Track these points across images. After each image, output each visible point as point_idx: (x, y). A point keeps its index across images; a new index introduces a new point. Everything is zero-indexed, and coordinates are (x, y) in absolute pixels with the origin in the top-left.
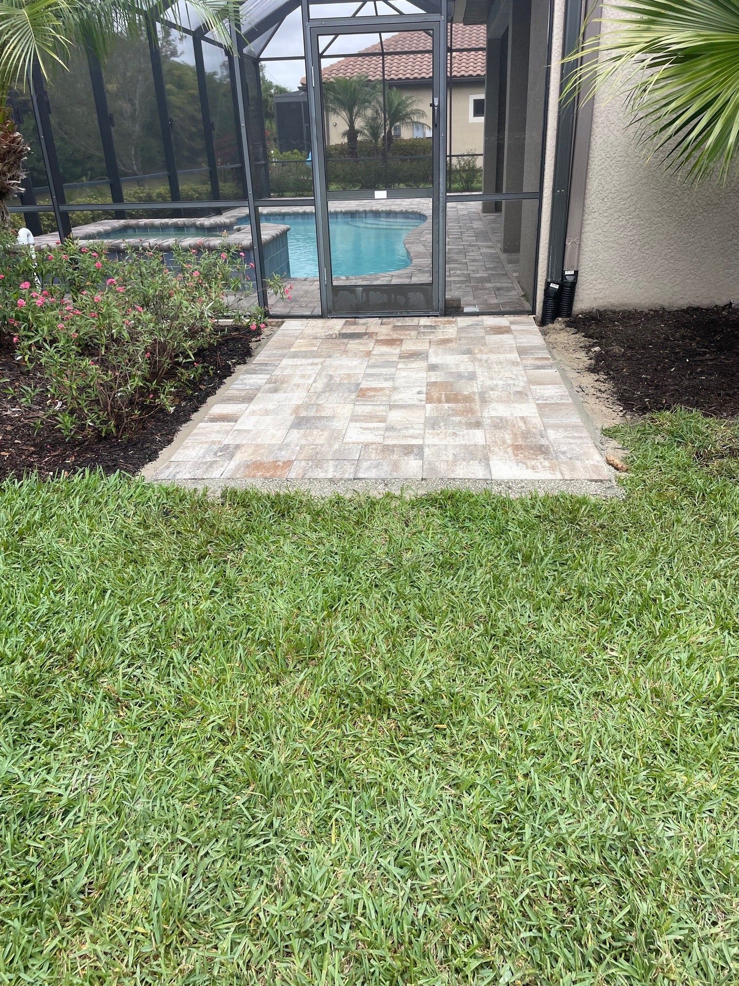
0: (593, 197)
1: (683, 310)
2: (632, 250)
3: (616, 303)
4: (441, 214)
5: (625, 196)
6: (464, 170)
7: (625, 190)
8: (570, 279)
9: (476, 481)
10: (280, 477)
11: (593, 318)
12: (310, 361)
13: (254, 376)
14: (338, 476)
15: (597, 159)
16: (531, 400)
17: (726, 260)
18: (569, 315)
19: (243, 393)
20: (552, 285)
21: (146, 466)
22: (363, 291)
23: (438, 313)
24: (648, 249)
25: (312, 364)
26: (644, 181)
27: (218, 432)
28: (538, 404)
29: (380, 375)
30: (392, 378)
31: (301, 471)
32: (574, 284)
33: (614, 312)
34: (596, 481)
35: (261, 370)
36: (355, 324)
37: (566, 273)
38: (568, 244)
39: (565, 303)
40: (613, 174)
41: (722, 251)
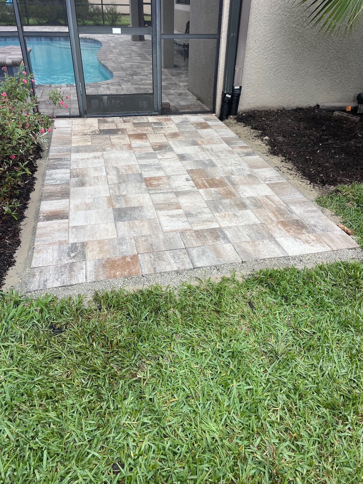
0: (250, 39)
1: (294, 110)
2: (270, 74)
3: (260, 106)
4: (158, 47)
5: (268, 39)
6: (110, 14)
7: (268, 35)
8: (237, 92)
9: (278, 259)
10: (136, 274)
11: (251, 116)
12: (92, 155)
13: (57, 171)
14: (182, 268)
15: (253, 14)
16: (262, 182)
17: (316, 80)
18: (236, 114)
19: (59, 188)
20: (227, 96)
21: (8, 272)
22: (108, 99)
23: (157, 113)
24: (278, 73)
25: (95, 157)
26: (278, 30)
27: (59, 231)
28: (267, 184)
29: (150, 165)
30: (160, 168)
31: (150, 266)
32: (239, 95)
33: (259, 111)
34: (352, 249)
35: (60, 165)
36: (106, 122)
37: (235, 88)
38: (237, 69)
39: (234, 106)
40: (261, 25)
41: (315, 75)
